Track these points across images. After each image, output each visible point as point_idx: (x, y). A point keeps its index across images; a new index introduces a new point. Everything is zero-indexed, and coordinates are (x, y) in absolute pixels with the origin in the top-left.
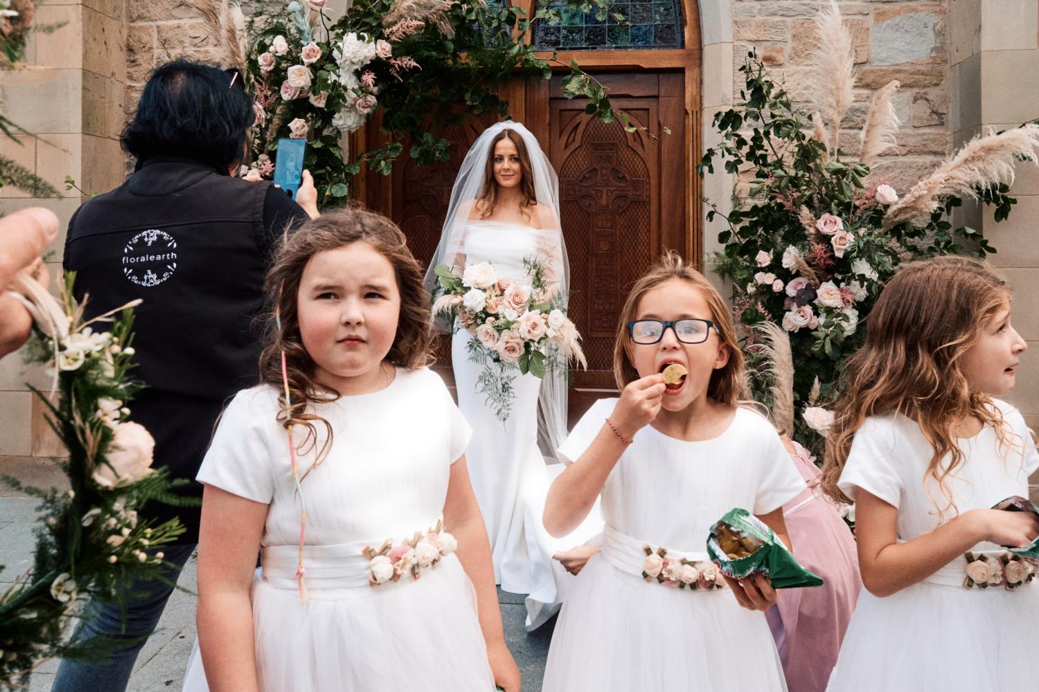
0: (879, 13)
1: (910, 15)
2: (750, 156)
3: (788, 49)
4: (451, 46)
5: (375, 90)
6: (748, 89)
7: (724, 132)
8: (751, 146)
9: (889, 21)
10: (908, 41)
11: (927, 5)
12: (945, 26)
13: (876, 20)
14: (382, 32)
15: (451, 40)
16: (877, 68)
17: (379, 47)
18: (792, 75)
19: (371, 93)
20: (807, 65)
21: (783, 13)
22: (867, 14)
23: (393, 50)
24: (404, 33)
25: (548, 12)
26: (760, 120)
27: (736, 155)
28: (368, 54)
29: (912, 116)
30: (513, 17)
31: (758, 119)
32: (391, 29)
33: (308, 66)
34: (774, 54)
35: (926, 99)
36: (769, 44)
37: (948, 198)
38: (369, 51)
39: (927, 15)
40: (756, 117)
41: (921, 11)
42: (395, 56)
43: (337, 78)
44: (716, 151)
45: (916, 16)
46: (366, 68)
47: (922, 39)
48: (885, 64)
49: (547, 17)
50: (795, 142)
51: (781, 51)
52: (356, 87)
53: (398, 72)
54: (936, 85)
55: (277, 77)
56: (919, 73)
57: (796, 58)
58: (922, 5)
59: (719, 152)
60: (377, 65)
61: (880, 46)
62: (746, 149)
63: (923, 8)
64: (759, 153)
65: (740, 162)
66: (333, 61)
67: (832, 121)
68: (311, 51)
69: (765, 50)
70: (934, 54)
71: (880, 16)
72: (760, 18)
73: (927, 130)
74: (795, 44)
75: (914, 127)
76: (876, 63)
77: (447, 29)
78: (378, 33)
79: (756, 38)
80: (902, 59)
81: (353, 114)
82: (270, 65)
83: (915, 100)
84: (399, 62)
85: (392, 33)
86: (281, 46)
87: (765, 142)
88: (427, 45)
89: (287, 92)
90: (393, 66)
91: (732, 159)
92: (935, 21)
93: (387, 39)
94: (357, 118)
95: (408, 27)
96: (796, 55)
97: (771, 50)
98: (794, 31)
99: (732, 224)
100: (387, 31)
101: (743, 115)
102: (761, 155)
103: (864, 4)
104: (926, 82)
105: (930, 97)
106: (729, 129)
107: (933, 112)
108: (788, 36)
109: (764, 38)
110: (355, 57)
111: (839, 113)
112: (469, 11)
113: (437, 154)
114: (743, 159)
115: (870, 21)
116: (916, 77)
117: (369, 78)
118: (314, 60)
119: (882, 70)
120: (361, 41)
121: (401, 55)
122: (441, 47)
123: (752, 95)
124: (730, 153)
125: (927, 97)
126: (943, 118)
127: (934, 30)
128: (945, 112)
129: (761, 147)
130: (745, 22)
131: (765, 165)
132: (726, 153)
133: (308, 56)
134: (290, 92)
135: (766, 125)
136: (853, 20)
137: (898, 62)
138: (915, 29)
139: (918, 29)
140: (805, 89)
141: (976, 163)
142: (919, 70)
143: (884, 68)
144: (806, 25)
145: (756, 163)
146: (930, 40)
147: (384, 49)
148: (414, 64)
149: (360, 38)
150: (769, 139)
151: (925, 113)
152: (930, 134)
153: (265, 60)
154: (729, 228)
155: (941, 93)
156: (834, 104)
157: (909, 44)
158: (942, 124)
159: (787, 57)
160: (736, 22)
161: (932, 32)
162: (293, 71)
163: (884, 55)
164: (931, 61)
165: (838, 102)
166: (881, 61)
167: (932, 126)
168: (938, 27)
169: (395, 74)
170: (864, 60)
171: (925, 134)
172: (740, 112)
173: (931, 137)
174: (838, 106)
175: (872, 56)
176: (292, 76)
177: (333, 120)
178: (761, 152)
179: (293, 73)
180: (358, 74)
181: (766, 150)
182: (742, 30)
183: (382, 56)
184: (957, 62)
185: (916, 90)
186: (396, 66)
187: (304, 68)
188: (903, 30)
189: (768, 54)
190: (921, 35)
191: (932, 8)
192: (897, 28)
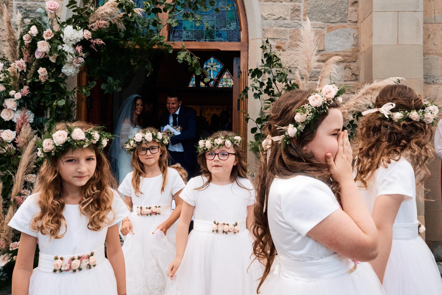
0: (329, 28)
1: (343, 29)
2: (266, 91)
3: (288, 42)
4: (122, 35)
5: (84, 55)
6: (265, 58)
7: (253, 79)
8: (267, 87)
9: (333, 32)
10: (342, 41)
11: (350, 25)
12: (358, 35)
13: (328, 31)
14: (87, 26)
15: (123, 32)
16: (328, 53)
17: (85, 33)
18: (289, 55)
19: (82, 57)
20: (296, 51)
21: (286, 26)
22: (324, 28)
23: (92, 35)
24: (98, 27)
25: (172, 20)
26: (271, 74)
27: (259, 91)
28: (79, 37)
29: (343, 76)
30: (156, 22)
31: (270, 73)
32: (91, 25)
33: (47, 41)
34: (281, 45)
35: (350, 68)
36: (279, 40)
37: (357, 113)
38: (79, 35)
39: (350, 29)
40: (269, 73)
41: (348, 28)
42: (94, 38)
43: (62, 47)
44: (249, 88)
45: (345, 30)
46: (78, 44)
47: (348, 40)
48: (331, 51)
49: (171, 23)
50: (284, 84)
51: (284, 44)
52: (73, 53)
53: (95, 46)
54: (354, 62)
55: (33, 47)
56: (346, 56)
57: (291, 47)
58: (348, 25)
59: (251, 88)
60: (84, 43)
61: (329, 43)
62: (264, 87)
63: (348, 26)
64: (270, 89)
65: (261, 93)
66: (61, 39)
67: (305, 75)
68: (48, 34)
69: (277, 43)
70: (353, 48)
71: (330, 29)
72: (275, 28)
73: (350, 83)
74: (291, 41)
75: (344, 81)
76: (327, 51)
77: (122, 26)
78: (85, 27)
79: (273, 37)
80: (339, 49)
81: (72, 67)
82: (29, 41)
83: (345, 68)
84: (95, 41)
85: (92, 27)
86: (34, 31)
87: (273, 85)
88: (109, 34)
89: (38, 54)
90: (92, 43)
91: (258, 92)
92: (354, 32)
93: (90, 30)
94: (74, 69)
95: (100, 24)
96: (291, 46)
97: (280, 43)
98: (290, 35)
99: (258, 124)
100: (90, 26)
101: (263, 71)
102: (271, 91)
103: (322, 23)
104: (350, 60)
105: (351, 67)
106: (256, 77)
107: (353, 74)
108: (288, 37)
109: (276, 37)
110: (71, 38)
111: (309, 72)
112: (131, 17)
113: (114, 88)
114: (263, 92)
115: (325, 31)
116: (345, 57)
117: (79, 49)
118: (50, 38)
119: (330, 54)
120: (75, 30)
121: (96, 38)
122: (117, 35)
123: (266, 61)
124: (256, 89)
125: (350, 67)
126: (357, 77)
127: (353, 36)
128: (358, 74)
129: (271, 87)
130: (268, 29)
131: (273, 95)
132: (254, 89)
133: (47, 36)
134: (39, 54)
135: (274, 76)
136: (317, 30)
137: (337, 51)
138: (345, 36)
139: (346, 36)
140: (295, 62)
141: (368, 95)
142: (347, 55)
143: (331, 53)
144: (296, 32)
145: (269, 94)
146: (352, 41)
147: (87, 34)
148: (102, 42)
149: (74, 28)
150: (275, 83)
151: (349, 74)
152: (351, 84)
153: (26, 38)
154: (256, 126)
155: (356, 65)
156: (307, 68)
157: (343, 42)
158: (357, 80)
159: (287, 46)
160: (263, 30)
161: (353, 37)
162: (40, 43)
163: (331, 47)
164: (352, 50)
165: (308, 67)
166: (330, 50)
167: (353, 80)
168: (355, 35)
169: (94, 48)
170: (322, 49)
171: (349, 84)
172: (262, 69)
173: (352, 85)
174: (308, 68)
175: (326, 47)
176: (40, 46)
177: (62, 70)
178: (271, 89)
179: (40, 44)
180: (74, 46)
181: (273, 88)
182: (266, 33)
183: (86, 38)
184: (363, 51)
185: (345, 64)
186: (94, 43)
187: (45, 42)
188: (339, 36)
189: (278, 45)
190: (347, 38)
191: (352, 26)
192: (337, 35)
